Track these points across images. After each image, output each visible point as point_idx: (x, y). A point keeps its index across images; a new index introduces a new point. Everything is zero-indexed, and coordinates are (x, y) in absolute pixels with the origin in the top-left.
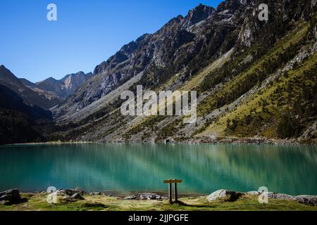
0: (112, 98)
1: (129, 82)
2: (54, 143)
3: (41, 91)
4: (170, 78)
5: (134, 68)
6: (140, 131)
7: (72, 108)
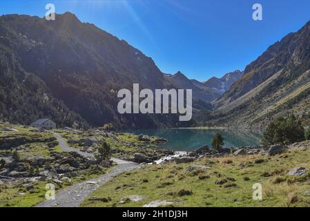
0: (255, 93)
1: (270, 78)
2: (199, 128)
3: (206, 88)
4: (301, 74)
5: (276, 67)
6: (261, 120)
7: (228, 101)
